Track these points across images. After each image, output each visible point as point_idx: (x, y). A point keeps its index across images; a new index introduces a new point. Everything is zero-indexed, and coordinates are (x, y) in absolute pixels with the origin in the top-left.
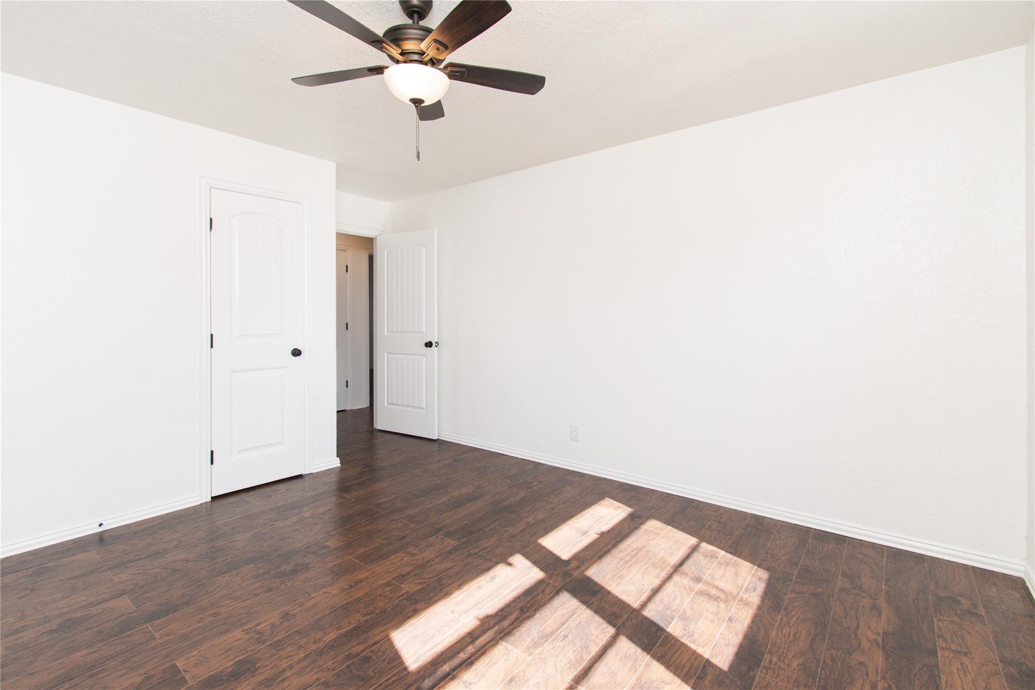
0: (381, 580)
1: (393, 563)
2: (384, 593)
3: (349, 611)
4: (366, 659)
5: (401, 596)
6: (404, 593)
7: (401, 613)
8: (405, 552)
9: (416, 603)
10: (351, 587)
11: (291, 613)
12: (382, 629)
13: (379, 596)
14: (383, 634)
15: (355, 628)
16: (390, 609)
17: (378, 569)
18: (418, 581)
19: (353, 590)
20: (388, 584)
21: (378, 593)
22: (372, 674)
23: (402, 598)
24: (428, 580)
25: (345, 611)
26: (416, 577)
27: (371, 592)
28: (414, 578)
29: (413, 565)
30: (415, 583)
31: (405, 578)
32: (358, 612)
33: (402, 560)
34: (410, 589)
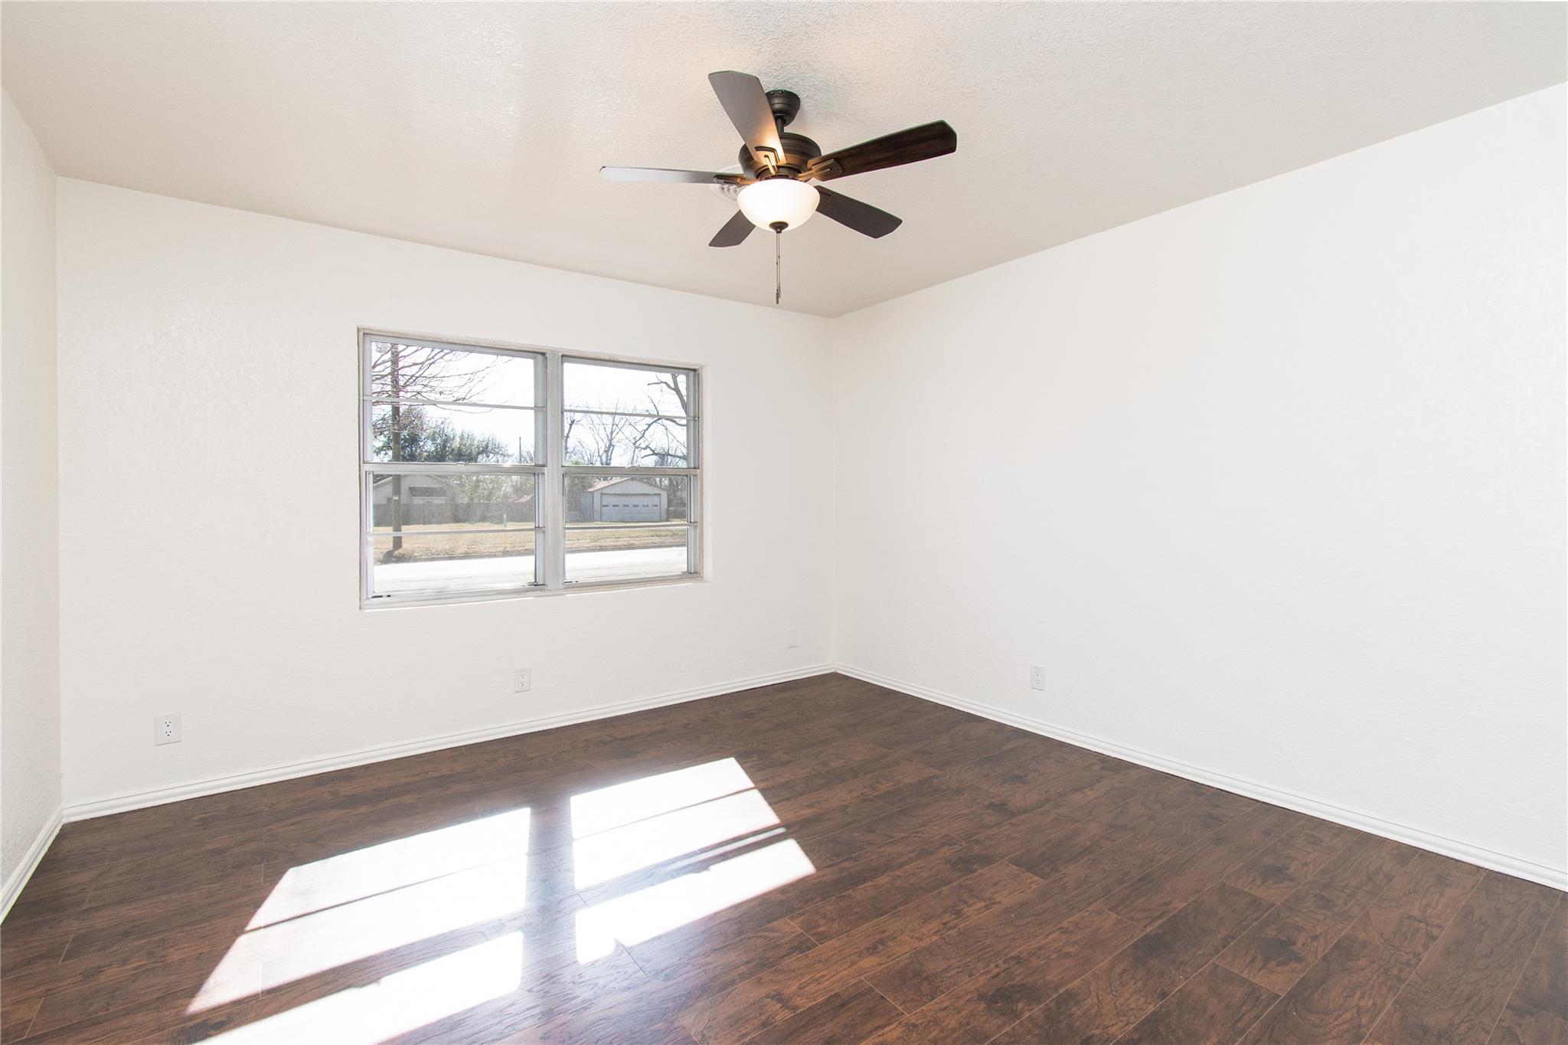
0: (835, 948)
1: (818, 981)
2: (827, 923)
3: (872, 905)
4: (838, 855)
5: (801, 915)
6: (797, 918)
7: (802, 893)
8: (795, 1008)
9: (782, 901)
10: (882, 942)
11: (953, 916)
12: (824, 878)
13: (835, 920)
14: (823, 873)
15: (858, 883)
16: (818, 899)
17: (845, 973)
18: (775, 934)
19: (878, 937)
20: (823, 937)
21: (837, 926)
22: (829, 843)
23: (802, 911)
24: (759, 934)
25: (877, 906)
26: (777, 943)
27: (848, 929)
28: (782, 941)
29: (782, 971)
30: (780, 931)
31: (796, 944)
32: (859, 902)
33: (800, 988)
34: (789, 924)
